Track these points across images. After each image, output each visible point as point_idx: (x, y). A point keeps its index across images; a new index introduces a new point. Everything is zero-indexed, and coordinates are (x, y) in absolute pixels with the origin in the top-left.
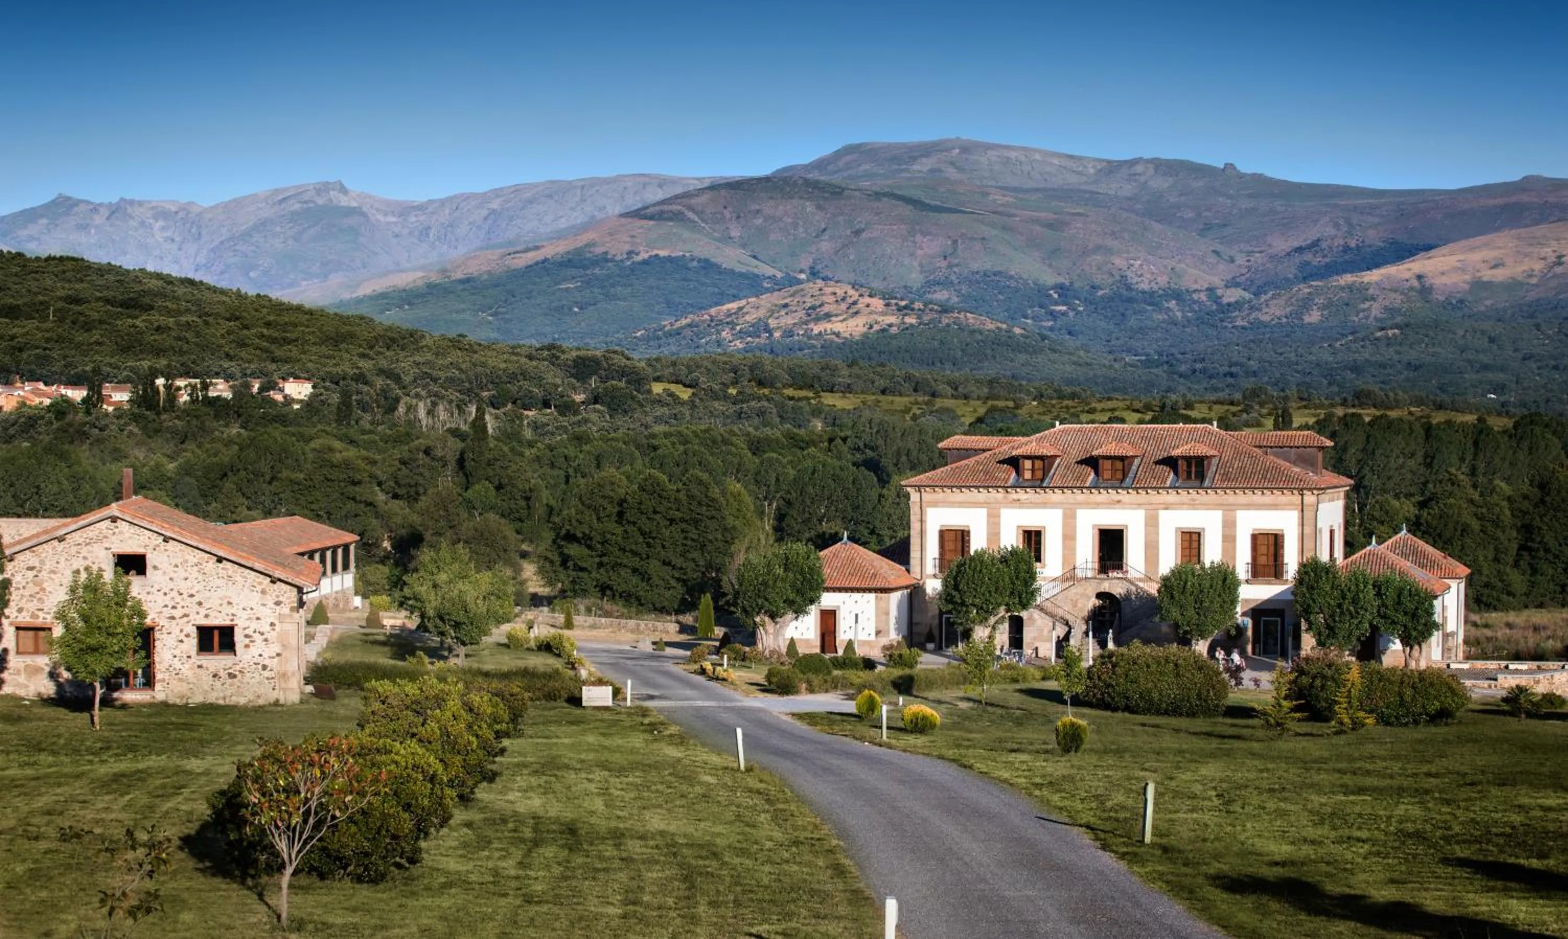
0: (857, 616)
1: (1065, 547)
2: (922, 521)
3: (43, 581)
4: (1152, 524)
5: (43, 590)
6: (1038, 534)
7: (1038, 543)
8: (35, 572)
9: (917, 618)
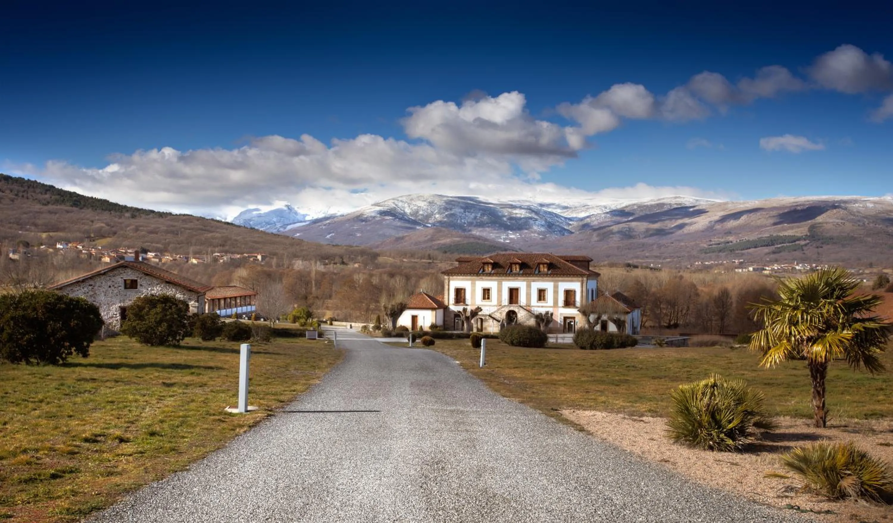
0: (424, 317)
1: (498, 294)
2: (449, 285)
3: (96, 290)
4: (529, 287)
5: (96, 294)
6: (488, 290)
7: (489, 293)
8: (92, 287)
9: (446, 319)
